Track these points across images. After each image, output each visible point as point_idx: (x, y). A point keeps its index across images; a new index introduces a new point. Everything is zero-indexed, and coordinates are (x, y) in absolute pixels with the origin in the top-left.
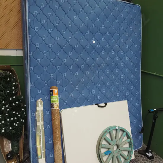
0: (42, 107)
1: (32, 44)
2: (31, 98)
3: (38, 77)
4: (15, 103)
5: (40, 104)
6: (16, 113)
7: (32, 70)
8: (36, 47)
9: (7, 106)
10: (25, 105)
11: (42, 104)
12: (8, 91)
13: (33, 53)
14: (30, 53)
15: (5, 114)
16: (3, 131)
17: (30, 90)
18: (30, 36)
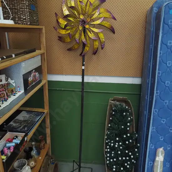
0: (163, 158)
1: (161, 82)
2: (150, 144)
3: (162, 122)
4: (129, 142)
5: (160, 154)
6: (128, 153)
7: (156, 112)
8: (166, 86)
9: (120, 143)
10: (139, 145)
11: (164, 155)
12: (123, 127)
13: (160, 93)
14: (157, 93)
15: (118, 151)
16: (114, 170)
17: (151, 135)
18: (160, 73)
